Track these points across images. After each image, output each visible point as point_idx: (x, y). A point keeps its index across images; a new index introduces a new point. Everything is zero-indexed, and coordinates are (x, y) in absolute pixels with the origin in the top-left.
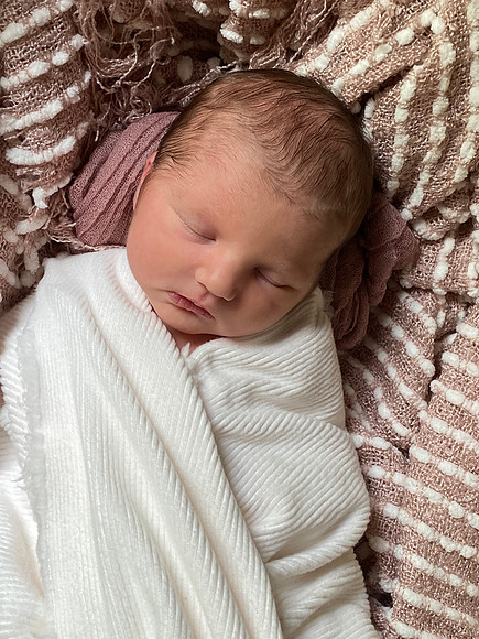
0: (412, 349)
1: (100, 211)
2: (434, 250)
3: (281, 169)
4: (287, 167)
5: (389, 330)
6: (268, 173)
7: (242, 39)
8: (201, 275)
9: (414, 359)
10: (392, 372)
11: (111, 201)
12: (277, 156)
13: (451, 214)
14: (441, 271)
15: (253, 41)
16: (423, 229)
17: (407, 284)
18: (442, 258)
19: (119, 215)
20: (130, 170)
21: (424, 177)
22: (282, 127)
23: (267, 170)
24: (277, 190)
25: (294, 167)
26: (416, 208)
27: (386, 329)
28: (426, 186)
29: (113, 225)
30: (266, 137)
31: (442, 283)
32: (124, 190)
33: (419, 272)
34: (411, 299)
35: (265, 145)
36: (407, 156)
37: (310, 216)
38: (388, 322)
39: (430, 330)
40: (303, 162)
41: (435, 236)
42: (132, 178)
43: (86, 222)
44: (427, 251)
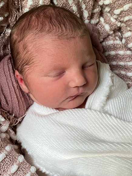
0: (121, 52)
1: (17, 103)
2: (100, 24)
3: (62, 33)
4: (62, 30)
5: (109, 55)
6: (60, 37)
7: (2, 18)
8: (72, 84)
9: (124, 54)
10: (122, 63)
11: (17, 97)
12: (56, 30)
13: (97, 10)
14: (107, 27)
15: (6, 15)
16: (93, 21)
17: (102, 40)
18: (104, 24)
19: (23, 99)
20: (12, 84)
21: (84, 6)
22: (47, 23)
23: (59, 36)
24: (67, 39)
25: (64, 28)
26: (88, 17)
27: (108, 56)
28: (86, 9)
29: (24, 103)
30: (47, 29)
31: (111, 30)
32: (17, 91)
33: (102, 34)
34: (107, 42)
35: (49, 31)
36: (76, 4)
37: (82, 37)
38: (107, 53)
39: (120, 44)
40: (64, 25)
41: (97, 20)
42: (15, 85)
43: (16, 110)
44: (99, 27)
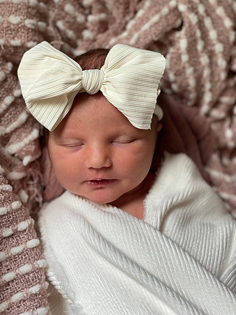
21: (208, 86)
28: (211, 90)
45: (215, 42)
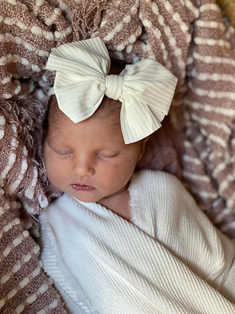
45: (174, 48)
